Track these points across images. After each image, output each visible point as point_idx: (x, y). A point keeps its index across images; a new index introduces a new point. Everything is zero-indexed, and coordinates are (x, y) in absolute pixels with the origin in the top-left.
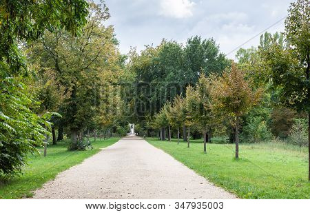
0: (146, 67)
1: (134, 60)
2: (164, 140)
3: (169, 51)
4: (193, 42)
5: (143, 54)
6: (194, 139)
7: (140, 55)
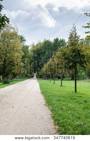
0: (38, 50)
1: (33, 47)
2: (45, 79)
3: (47, 44)
4: (56, 40)
5: (37, 45)
6: (58, 79)
7: (36, 45)
